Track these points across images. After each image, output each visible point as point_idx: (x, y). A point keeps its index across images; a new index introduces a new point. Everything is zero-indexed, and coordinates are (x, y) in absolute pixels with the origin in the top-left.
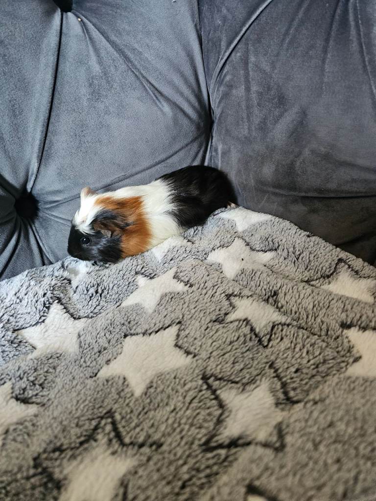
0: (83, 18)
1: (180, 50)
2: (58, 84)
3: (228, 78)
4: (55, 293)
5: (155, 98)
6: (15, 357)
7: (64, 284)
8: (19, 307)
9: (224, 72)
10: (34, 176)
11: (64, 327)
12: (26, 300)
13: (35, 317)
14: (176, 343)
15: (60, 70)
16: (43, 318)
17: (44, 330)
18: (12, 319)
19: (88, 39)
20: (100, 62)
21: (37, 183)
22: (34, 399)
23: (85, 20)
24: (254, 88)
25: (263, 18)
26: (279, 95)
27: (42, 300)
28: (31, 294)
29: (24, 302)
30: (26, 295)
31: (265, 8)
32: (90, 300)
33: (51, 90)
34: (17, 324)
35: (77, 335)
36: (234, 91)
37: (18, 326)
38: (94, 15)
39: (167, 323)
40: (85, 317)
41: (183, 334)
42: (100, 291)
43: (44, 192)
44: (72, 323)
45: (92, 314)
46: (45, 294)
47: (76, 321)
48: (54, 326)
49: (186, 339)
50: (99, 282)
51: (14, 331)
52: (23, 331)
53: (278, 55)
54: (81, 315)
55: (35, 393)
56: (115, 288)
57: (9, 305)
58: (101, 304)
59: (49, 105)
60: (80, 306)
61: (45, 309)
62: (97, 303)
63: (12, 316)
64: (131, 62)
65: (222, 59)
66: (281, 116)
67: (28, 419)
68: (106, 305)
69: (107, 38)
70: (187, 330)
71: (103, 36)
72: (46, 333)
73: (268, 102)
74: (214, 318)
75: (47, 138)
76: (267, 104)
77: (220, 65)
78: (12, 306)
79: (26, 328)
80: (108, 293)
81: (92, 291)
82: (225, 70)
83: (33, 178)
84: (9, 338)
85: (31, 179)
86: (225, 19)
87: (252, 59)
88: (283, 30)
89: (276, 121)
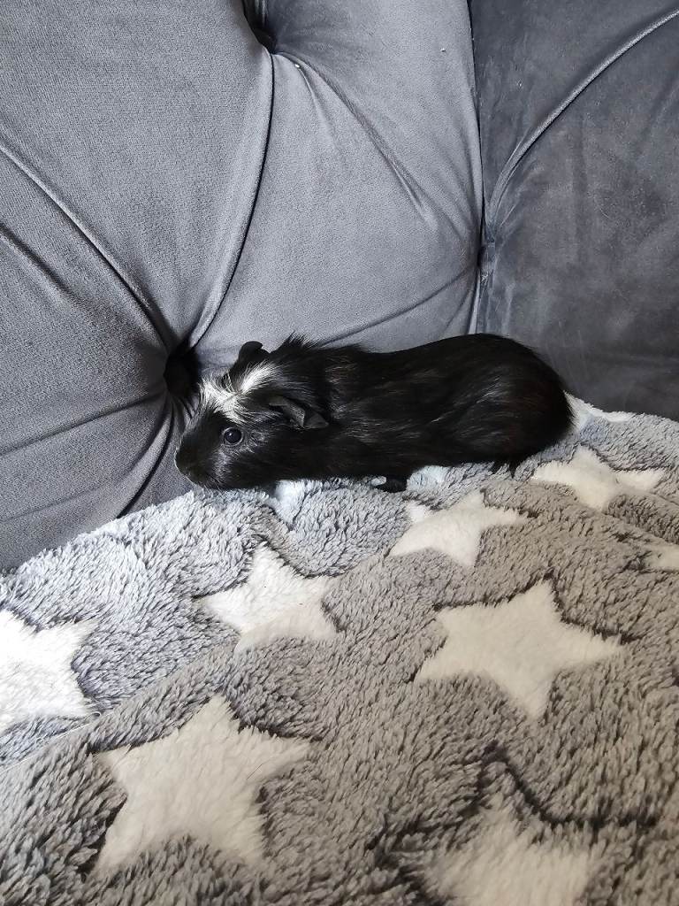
0: (303, 64)
1: (450, 127)
2: (269, 161)
3: (536, 171)
4: (256, 527)
5: (412, 197)
6: (206, 650)
7: (265, 514)
8: (194, 552)
9: (529, 162)
10: (211, 316)
11: (287, 591)
12: (207, 541)
13: (228, 573)
14: (563, 614)
15: (273, 138)
16: (245, 574)
17: (250, 598)
18: (185, 575)
19: (313, 95)
20: (334, 133)
21: (213, 329)
22: (290, 728)
23: (306, 67)
24: (595, 185)
25: (612, 77)
26: (648, 195)
27: (238, 539)
28: (213, 531)
29: (204, 545)
30: (204, 531)
31: (615, 61)
32: (327, 542)
33: (258, 170)
34: (196, 585)
35: (319, 605)
36: (550, 193)
37: (198, 589)
38: (320, 61)
39: (523, 579)
40: (324, 573)
41: (569, 598)
42: (342, 524)
43: (221, 346)
44: (301, 583)
45: (335, 569)
46: (239, 530)
47: (309, 581)
48: (266, 590)
49: (581, 606)
50: (338, 508)
51: (195, 597)
52: (209, 599)
53: (646, 132)
54: (314, 569)
55: (289, 715)
56: (371, 519)
57: (174, 549)
58: (350, 550)
59: (254, 194)
60: (308, 553)
61: (246, 556)
62: (342, 547)
63: (183, 569)
64: (380, 138)
65: (526, 140)
66: (653, 228)
67: (299, 767)
68: (358, 551)
69: (343, 98)
70: (573, 589)
71: (337, 94)
72: (255, 604)
73: (624, 207)
74: (623, 563)
75: (245, 250)
76: (622, 210)
77: (520, 151)
78: (181, 550)
79: (214, 593)
80: (358, 528)
81: (328, 524)
82: (532, 158)
83: (208, 320)
84: (187, 611)
85: (203, 322)
86: (531, 80)
87: (592, 139)
88: (654, 94)
89: (642, 236)
